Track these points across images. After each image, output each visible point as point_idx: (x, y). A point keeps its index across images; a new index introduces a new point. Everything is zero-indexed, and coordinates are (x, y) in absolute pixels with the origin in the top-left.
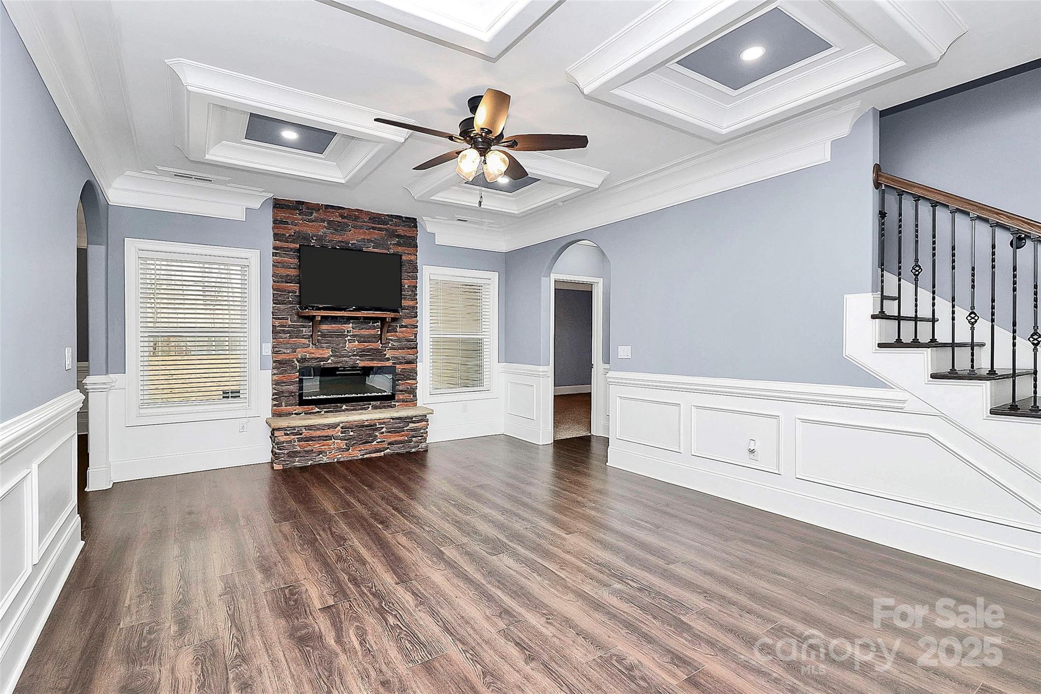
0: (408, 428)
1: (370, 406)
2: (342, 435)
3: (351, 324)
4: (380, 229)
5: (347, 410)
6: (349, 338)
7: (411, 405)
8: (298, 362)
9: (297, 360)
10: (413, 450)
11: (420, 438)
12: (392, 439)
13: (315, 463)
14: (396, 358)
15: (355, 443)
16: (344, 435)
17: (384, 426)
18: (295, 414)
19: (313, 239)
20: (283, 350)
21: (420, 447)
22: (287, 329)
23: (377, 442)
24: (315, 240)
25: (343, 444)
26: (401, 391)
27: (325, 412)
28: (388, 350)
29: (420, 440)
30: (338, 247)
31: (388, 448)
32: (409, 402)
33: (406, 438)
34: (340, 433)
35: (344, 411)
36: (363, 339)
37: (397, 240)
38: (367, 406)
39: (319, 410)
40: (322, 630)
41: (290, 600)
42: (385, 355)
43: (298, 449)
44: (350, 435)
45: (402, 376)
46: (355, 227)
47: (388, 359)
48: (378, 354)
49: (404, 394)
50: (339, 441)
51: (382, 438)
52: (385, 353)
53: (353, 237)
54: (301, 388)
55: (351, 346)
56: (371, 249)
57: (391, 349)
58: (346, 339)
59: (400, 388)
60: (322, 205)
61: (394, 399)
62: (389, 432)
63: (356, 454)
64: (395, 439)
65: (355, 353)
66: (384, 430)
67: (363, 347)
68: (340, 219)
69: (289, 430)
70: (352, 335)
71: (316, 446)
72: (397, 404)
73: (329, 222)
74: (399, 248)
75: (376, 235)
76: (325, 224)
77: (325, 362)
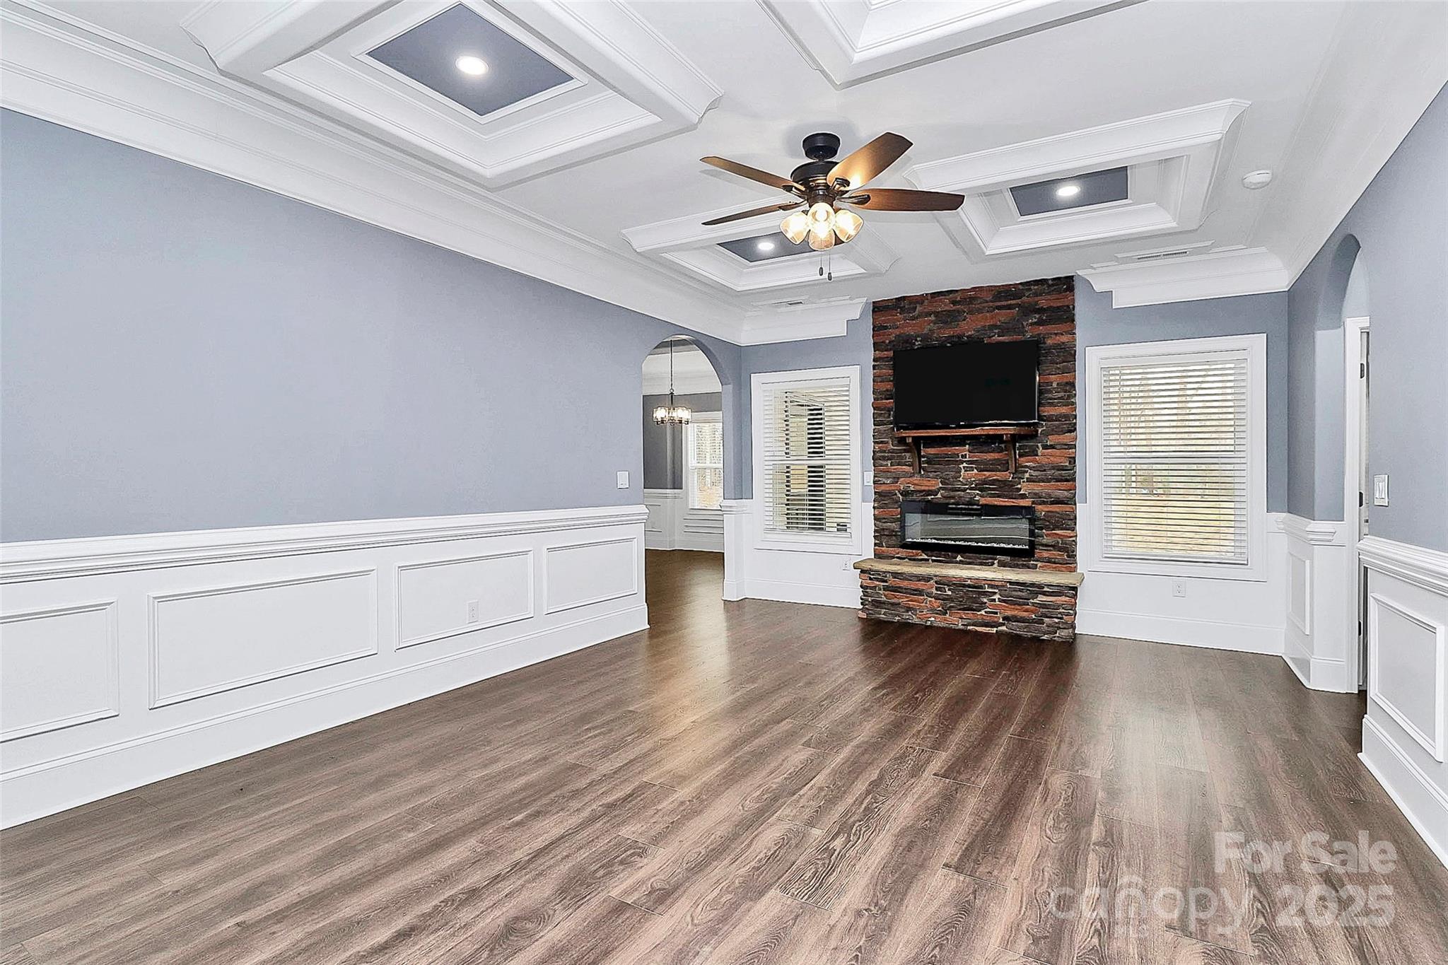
0: (1035, 601)
1: (995, 562)
2: (936, 592)
3: (967, 446)
4: (1009, 307)
5: (961, 562)
6: (965, 465)
7: (1063, 569)
8: (901, 494)
9: (899, 491)
10: (1045, 637)
11: (1057, 620)
12: (1009, 613)
13: (903, 620)
14: (1035, 494)
15: (953, 607)
16: (939, 592)
17: (997, 591)
18: (898, 558)
19: (916, 340)
20: (884, 480)
21: (1057, 635)
22: (886, 455)
23: (986, 612)
24: (921, 341)
25: (937, 604)
26: (1046, 545)
27: (934, 561)
28: (1024, 482)
29: (1057, 623)
30: (949, 345)
31: (1004, 624)
32: (1060, 564)
33: (1033, 616)
34: (934, 588)
35: (957, 562)
36: (983, 466)
37: (1037, 316)
38: (990, 561)
39: (926, 557)
42: (1020, 489)
43: (884, 599)
44: (947, 595)
45: (1048, 523)
46: (971, 312)
47: (1023, 496)
48: (1007, 488)
49: (1050, 550)
50: (933, 599)
51: (994, 607)
52: (1019, 486)
53: (969, 327)
54: (903, 527)
55: (969, 475)
56: (996, 338)
57: (1029, 480)
58: (961, 466)
59: (1045, 540)
60: (926, 294)
61: (1034, 557)
62: (1004, 601)
63: (956, 621)
64: (1013, 613)
65: (973, 486)
66: (997, 597)
67: (984, 477)
68: (951, 307)
69: (873, 575)
70: (968, 461)
71: (903, 600)
72: (1039, 564)
73: (937, 314)
74: (1041, 328)
75: (1002, 317)
76: (933, 318)
77: (933, 497)
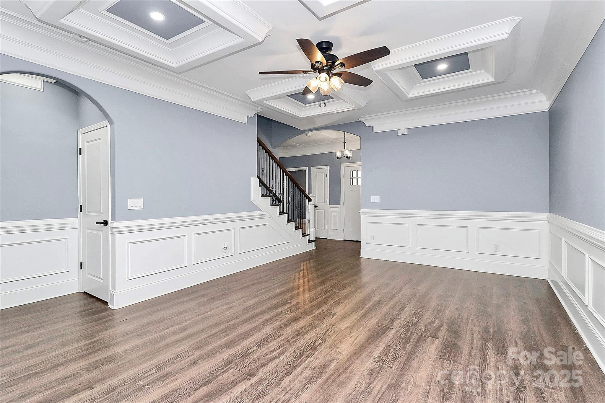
40: (445, 332)
41: (449, 351)
